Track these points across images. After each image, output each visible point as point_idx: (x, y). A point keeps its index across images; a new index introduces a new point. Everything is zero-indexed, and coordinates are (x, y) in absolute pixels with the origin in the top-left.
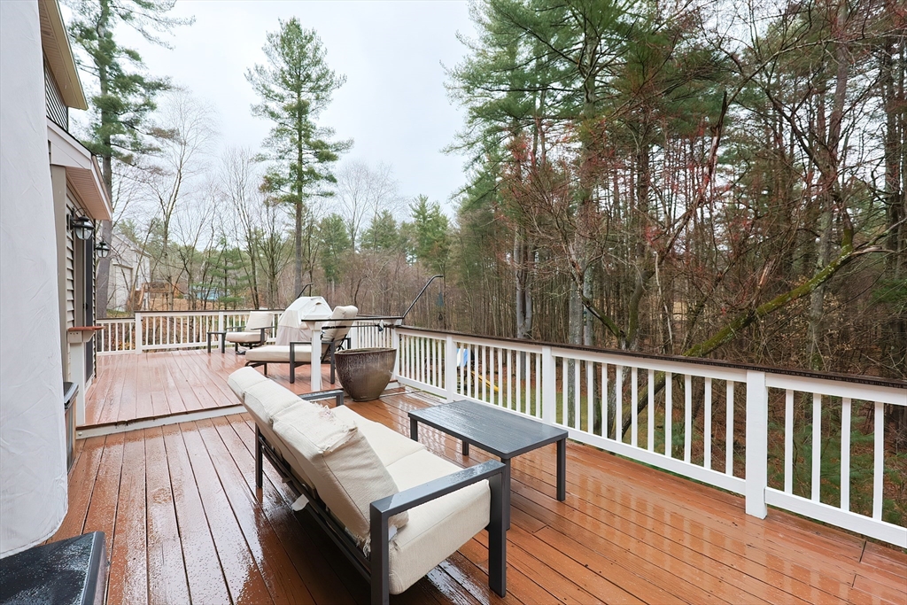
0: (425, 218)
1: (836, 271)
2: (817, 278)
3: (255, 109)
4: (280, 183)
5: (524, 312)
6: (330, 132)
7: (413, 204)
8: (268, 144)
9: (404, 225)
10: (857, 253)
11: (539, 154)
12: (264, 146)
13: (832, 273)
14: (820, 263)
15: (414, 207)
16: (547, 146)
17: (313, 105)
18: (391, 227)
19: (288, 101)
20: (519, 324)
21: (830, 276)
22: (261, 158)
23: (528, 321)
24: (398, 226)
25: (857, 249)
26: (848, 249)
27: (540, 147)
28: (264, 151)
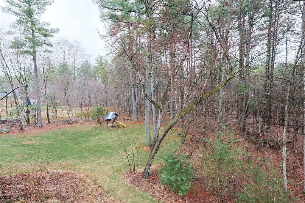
0: (102, 64)
1: (227, 82)
2: (221, 85)
3: (4, 9)
4: (22, 45)
5: (135, 98)
6: (48, 24)
7: (97, 59)
8: (13, 26)
9: (95, 67)
10: (233, 76)
11: (138, 41)
12: (11, 27)
13: (226, 83)
14: (222, 80)
15: (97, 60)
16: (141, 38)
17: (37, 11)
18: (89, 67)
19: (24, 8)
20: (134, 102)
21: (225, 84)
22: (11, 33)
23: (136, 101)
24: (92, 67)
25: (233, 75)
26: (230, 75)
27: (138, 38)
28: (12, 30)
